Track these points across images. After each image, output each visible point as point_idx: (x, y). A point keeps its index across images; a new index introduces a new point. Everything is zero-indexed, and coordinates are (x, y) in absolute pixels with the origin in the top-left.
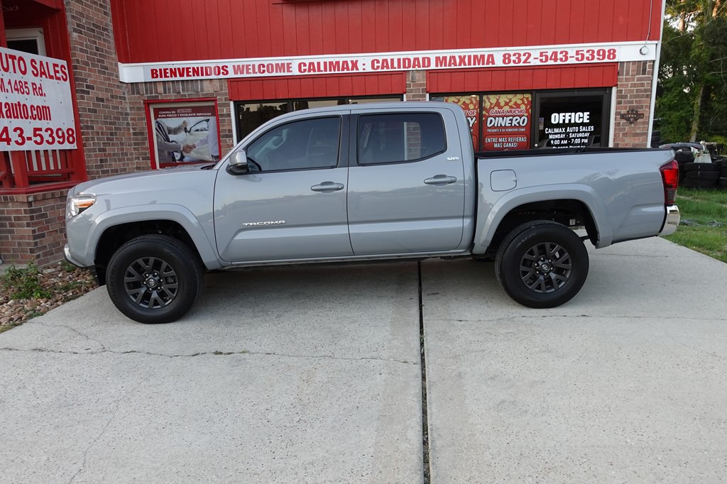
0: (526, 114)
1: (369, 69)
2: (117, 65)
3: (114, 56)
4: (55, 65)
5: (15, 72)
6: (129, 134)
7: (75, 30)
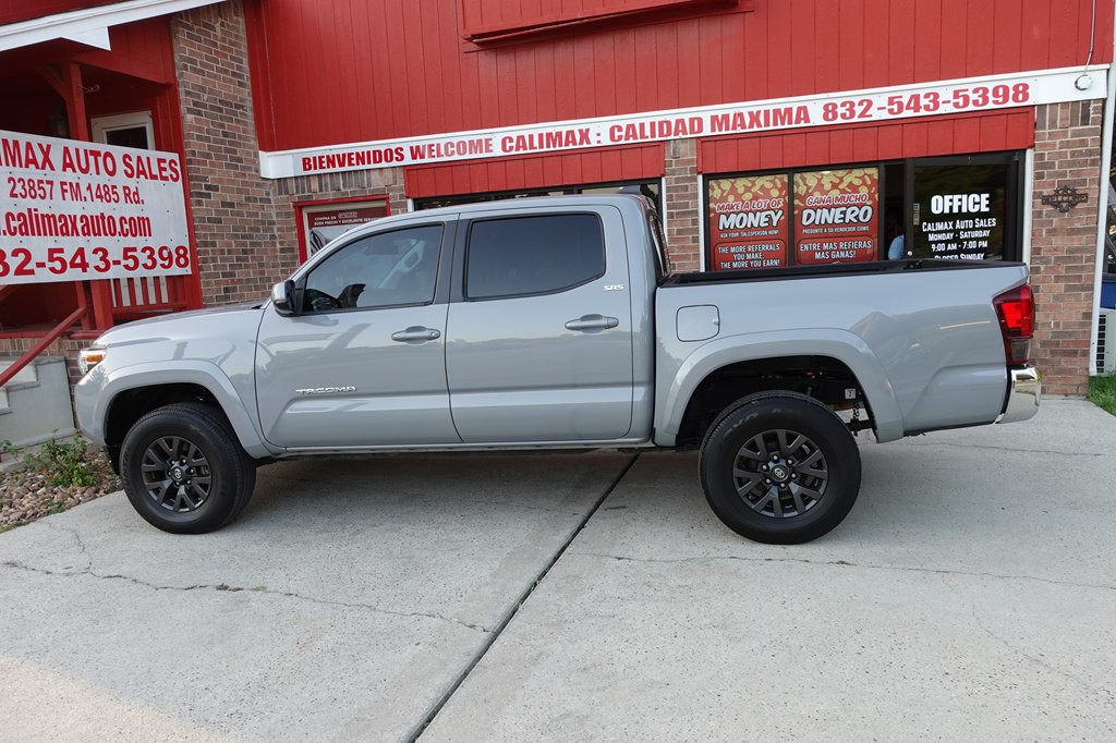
0: (870, 203)
1: (607, 142)
2: (256, 155)
3: (254, 143)
4: (160, 161)
5: (98, 173)
6: (275, 250)
7: (190, 111)
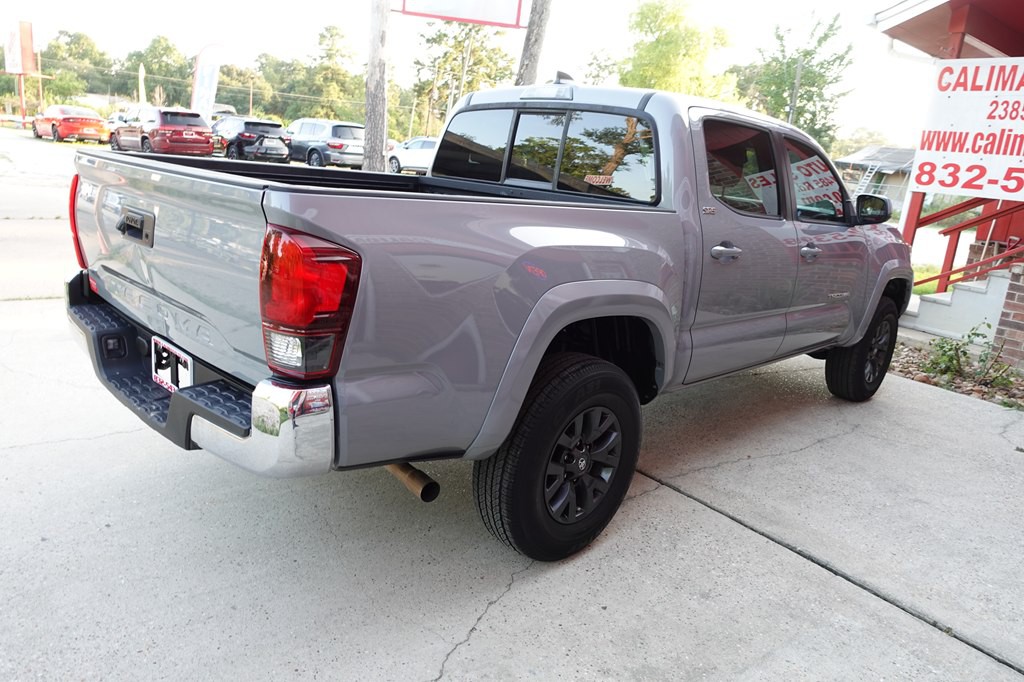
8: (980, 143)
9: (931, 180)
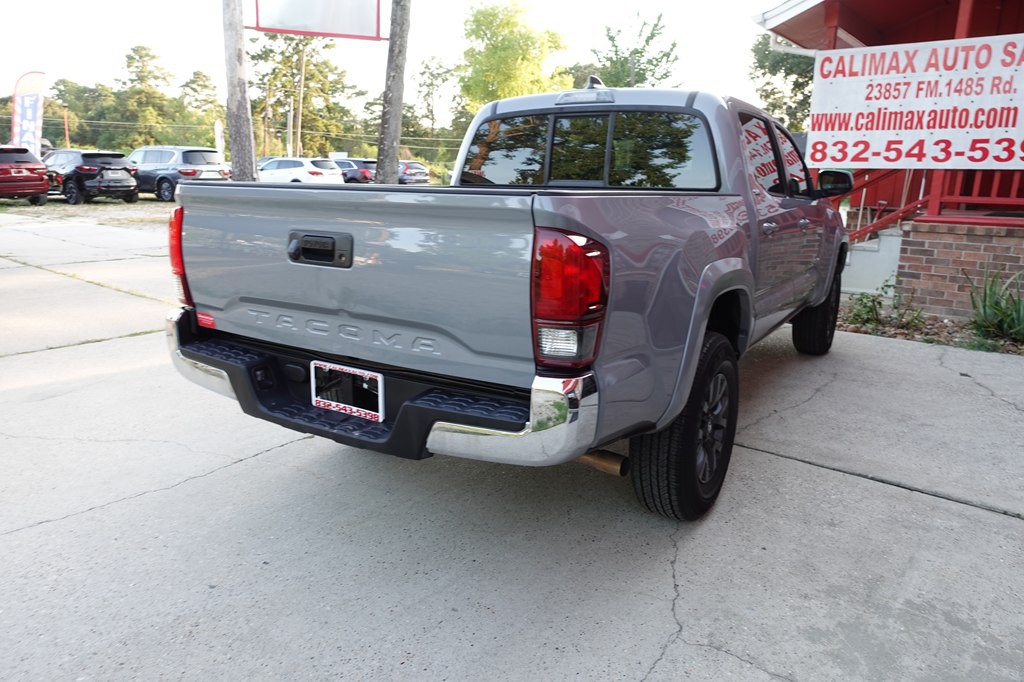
5: (965, 68)
8: (862, 121)
9: (824, 157)
